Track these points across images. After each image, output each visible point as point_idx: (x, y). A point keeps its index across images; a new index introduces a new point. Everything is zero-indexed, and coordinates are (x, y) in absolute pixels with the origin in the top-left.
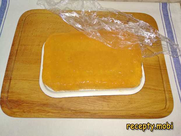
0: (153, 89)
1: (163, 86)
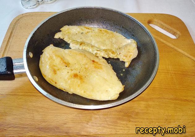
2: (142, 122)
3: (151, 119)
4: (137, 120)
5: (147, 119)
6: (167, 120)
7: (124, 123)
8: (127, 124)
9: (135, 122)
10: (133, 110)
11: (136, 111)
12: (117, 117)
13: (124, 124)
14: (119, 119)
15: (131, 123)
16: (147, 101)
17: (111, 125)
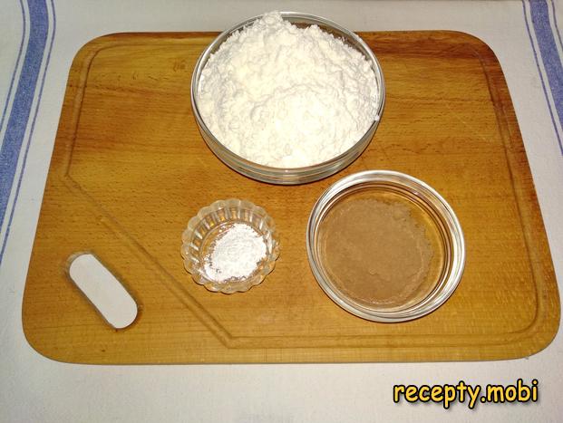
0: (115, 90)
1: (83, 97)
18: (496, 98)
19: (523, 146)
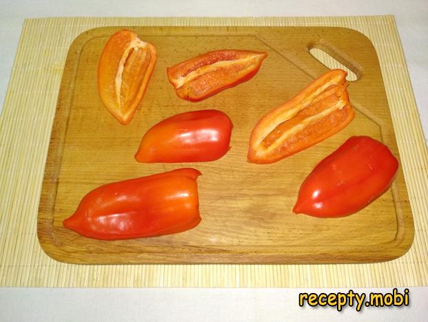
2: (278, 229)
3: (293, 224)
4: (270, 225)
5: (287, 224)
6: (316, 226)
7: (252, 229)
8: (255, 231)
9: (268, 228)
10: (266, 210)
11: (271, 211)
12: (243, 220)
13: (251, 231)
14: (245, 223)
15: (262, 230)
16: (289, 196)
17: (232, 232)
18: (54, 185)
19: (51, 143)
